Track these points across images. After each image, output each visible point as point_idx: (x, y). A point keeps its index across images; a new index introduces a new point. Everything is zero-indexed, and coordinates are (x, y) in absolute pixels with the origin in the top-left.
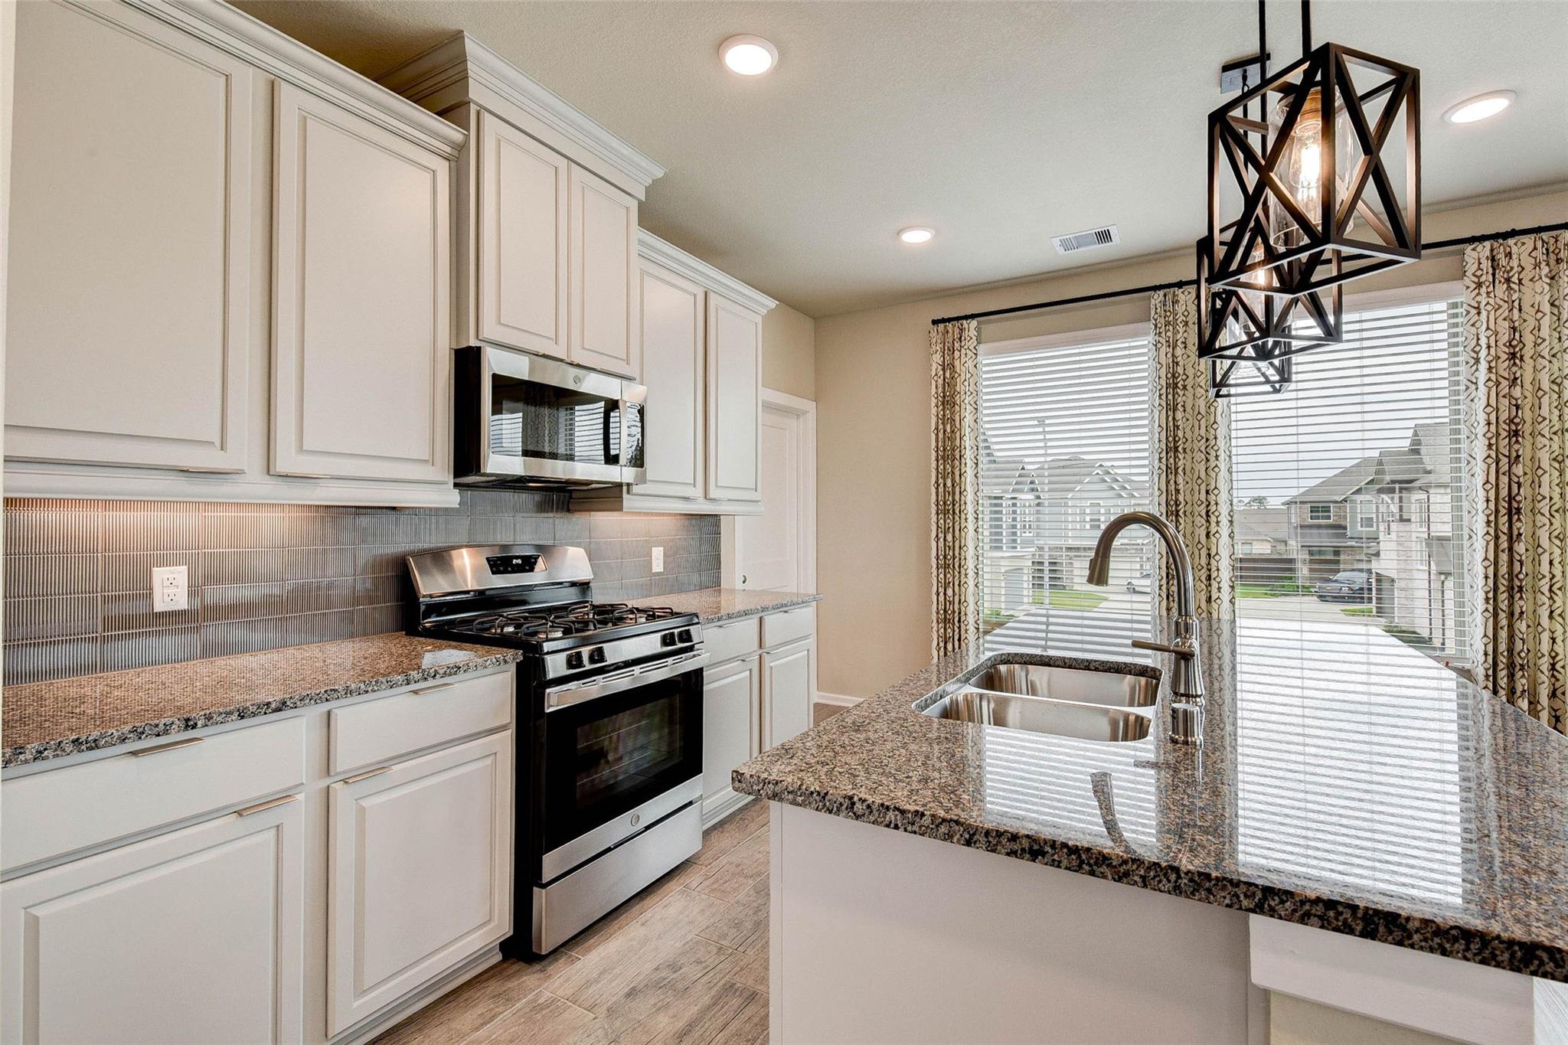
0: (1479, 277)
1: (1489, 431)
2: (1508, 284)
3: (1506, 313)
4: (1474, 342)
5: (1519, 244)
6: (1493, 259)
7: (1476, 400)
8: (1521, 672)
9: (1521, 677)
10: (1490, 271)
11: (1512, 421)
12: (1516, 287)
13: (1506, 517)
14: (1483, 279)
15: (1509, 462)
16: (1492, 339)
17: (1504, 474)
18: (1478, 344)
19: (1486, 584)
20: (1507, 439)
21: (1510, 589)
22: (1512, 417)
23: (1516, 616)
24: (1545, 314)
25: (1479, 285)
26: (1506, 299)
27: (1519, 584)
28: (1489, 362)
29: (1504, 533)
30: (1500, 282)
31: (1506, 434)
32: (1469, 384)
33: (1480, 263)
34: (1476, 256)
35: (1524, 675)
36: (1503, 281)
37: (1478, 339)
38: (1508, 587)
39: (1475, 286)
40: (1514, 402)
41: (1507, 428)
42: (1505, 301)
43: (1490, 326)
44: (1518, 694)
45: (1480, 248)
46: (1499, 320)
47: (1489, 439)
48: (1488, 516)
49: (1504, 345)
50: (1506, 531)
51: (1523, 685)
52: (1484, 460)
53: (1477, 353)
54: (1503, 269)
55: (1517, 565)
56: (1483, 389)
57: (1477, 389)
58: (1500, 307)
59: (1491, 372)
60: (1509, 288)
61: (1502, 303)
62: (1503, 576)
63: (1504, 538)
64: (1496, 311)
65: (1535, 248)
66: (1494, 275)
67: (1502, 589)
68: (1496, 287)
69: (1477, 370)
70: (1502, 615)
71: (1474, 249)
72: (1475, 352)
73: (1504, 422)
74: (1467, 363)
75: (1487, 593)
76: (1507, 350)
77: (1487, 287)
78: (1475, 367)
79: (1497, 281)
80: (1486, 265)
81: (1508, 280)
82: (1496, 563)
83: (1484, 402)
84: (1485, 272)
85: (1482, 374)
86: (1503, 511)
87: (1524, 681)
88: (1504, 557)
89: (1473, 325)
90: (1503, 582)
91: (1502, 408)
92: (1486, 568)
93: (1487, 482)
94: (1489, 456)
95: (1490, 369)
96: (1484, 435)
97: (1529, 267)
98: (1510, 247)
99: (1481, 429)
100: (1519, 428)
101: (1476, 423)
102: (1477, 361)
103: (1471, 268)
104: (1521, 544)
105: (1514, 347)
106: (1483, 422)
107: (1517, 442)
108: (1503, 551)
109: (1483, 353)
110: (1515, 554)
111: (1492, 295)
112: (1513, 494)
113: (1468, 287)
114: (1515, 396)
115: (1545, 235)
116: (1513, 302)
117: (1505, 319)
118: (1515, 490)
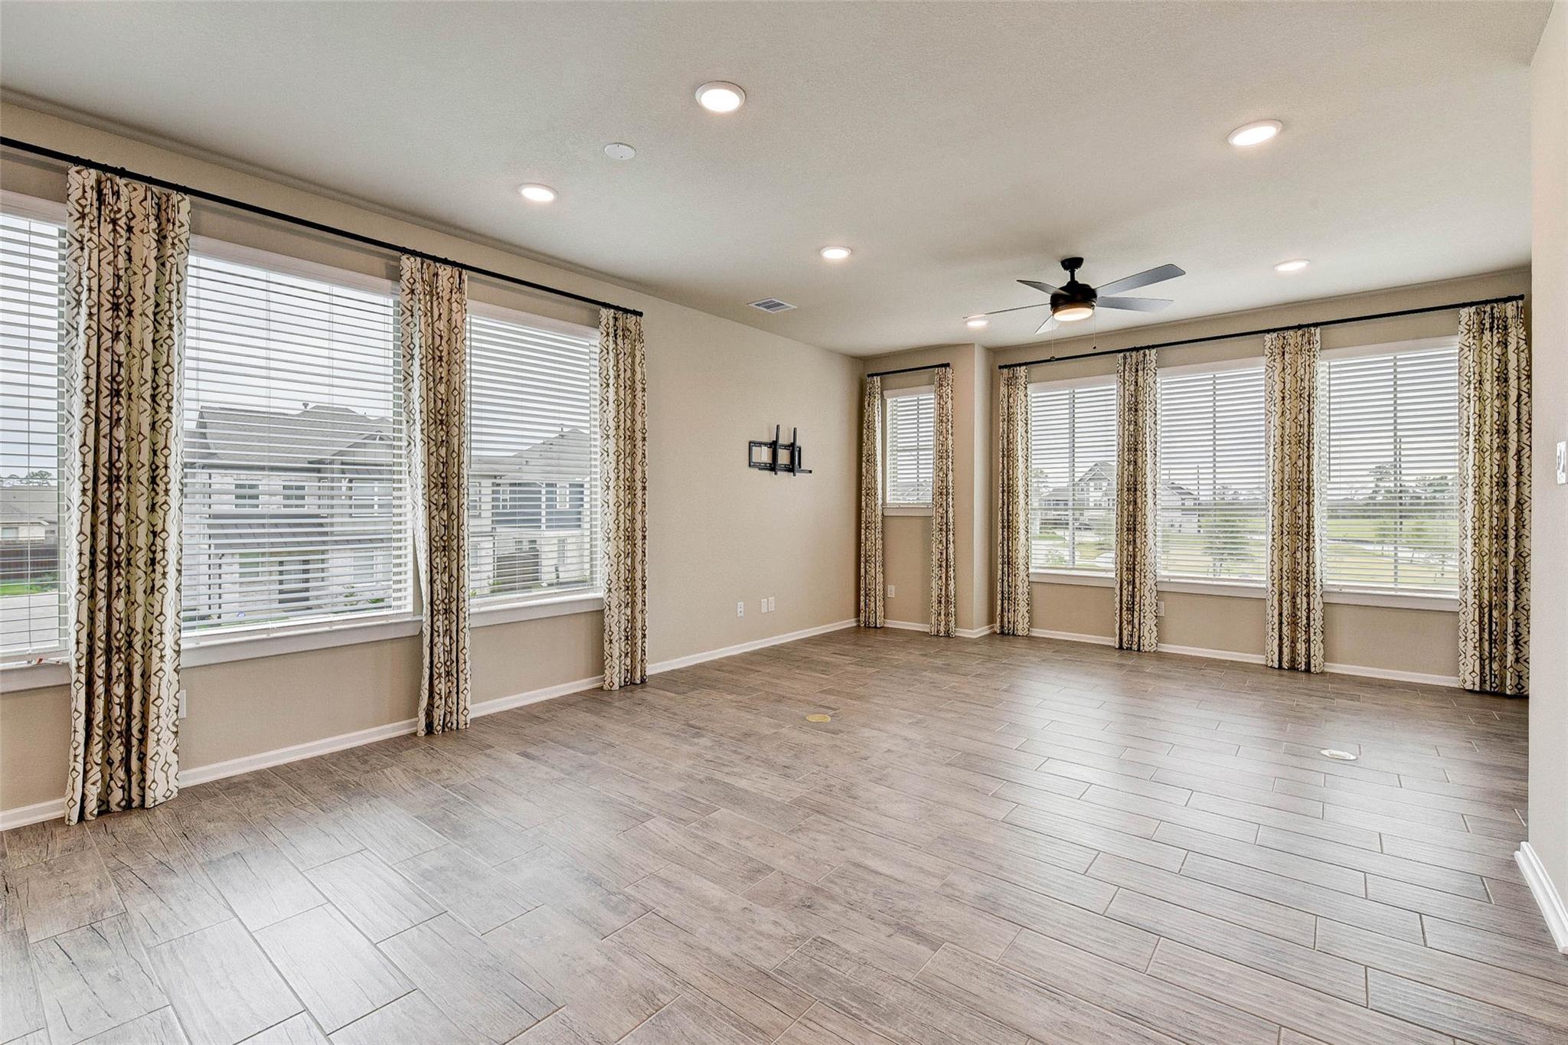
0: (84, 207)
1: (87, 385)
2: (114, 226)
3: (111, 257)
4: (75, 281)
5: (130, 188)
6: (100, 193)
7: (76, 348)
8: (117, 656)
9: (118, 661)
10: (96, 204)
11: (113, 379)
12: (123, 233)
13: (106, 485)
14: (87, 210)
15: (111, 424)
16: (95, 282)
17: (104, 437)
18: (80, 284)
19: (80, 562)
20: (109, 398)
21: (109, 566)
22: (114, 374)
23: (114, 595)
24: (150, 271)
25: (83, 216)
26: (112, 242)
27: (117, 559)
28: (90, 307)
29: (103, 503)
30: (106, 220)
31: (108, 392)
32: (70, 329)
33: (84, 192)
34: (81, 180)
35: (120, 657)
36: (108, 220)
37: (80, 279)
38: (107, 563)
39: (78, 215)
40: (116, 358)
41: (109, 386)
42: (110, 244)
43: (92, 266)
44: (114, 680)
45: (85, 173)
46: (104, 263)
47: (88, 395)
48: (84, 483)
49: (108, 292)
50: (106, 502)
51: (119, 670)
52: (81, 420)
53: (79, 294)
54: (110, 207)
55: (116, 538)
56: (83, 338)
57: (77, 335)
58: (105, 248)
59: (91, 319)
60: (114, 230)
61: (107, 245)
62: (102, 552)
63: (103, 509)
64: (100, 252)
65: (145, 199)
66: (99, 209)
67: (101, 565)
68: (102, 225)
69: (78, 313)
70: (101, 595)
71: (78, 172)
72: (77, 292)
73: (106, 378)
74: (69, 303)
75: (80, 572)
76: (111, 299)
77: (91, 221)
78: (76, 310)
79: (102, 219)
80: (92, 196)
81: (114, 222)
82: (94, 534)
83: (82, 353)
84: (89, 202)
85: (83, 321)
86: (103, 479)
87: (120, 664)
88: (103, 530)
89: (75, 260)
90: (102, 558)
91: (104, 362)
92: (81, 543)
93: (84, 444)
94: (87, 415)
95: (90, 315)
96: (82, 390)
97: (140, 217)
98: (118, 185)
99: (79, 383)
100: (121, 387)
101: (75, 376)
102: (79, 303)
103: (76, 194)
104: (120, 515)
105: (118, 297)
106: (82, 376)
107: (118, 402)
108: (102, 523)
109: (84, 296)
110: (114, 527)
111: (96, 231)
112: (114, 461)
113: (71, 215)
114: (118, 352)
115: (156, 189)
116: (119, 247)
117: (109, 264)
118: (115, 456)
